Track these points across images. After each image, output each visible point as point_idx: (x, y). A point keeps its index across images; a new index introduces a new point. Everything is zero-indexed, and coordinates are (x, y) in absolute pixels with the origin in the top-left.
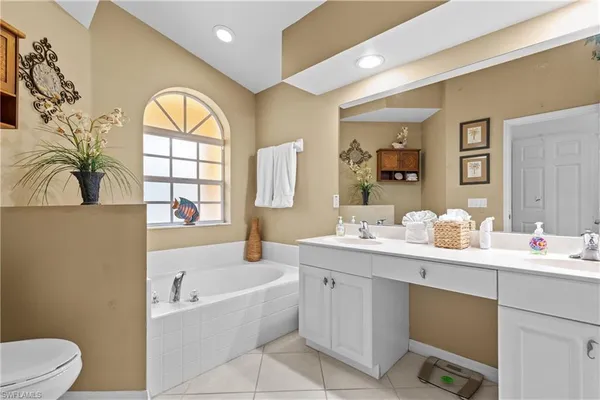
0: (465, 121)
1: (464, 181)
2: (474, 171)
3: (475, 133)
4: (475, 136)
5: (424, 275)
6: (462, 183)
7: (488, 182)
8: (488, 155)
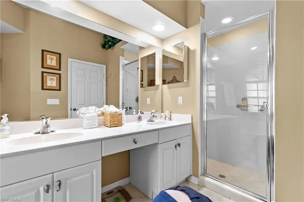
0: (45, 49)
1: (45, 88)
2: (51, 82)
3: (52, 59)
4: (51, 61)
5: (136, 143)
6: (43, 89)
7: (60, 90)
8: (60, 74)
